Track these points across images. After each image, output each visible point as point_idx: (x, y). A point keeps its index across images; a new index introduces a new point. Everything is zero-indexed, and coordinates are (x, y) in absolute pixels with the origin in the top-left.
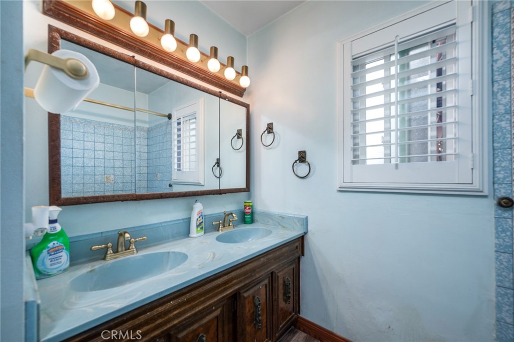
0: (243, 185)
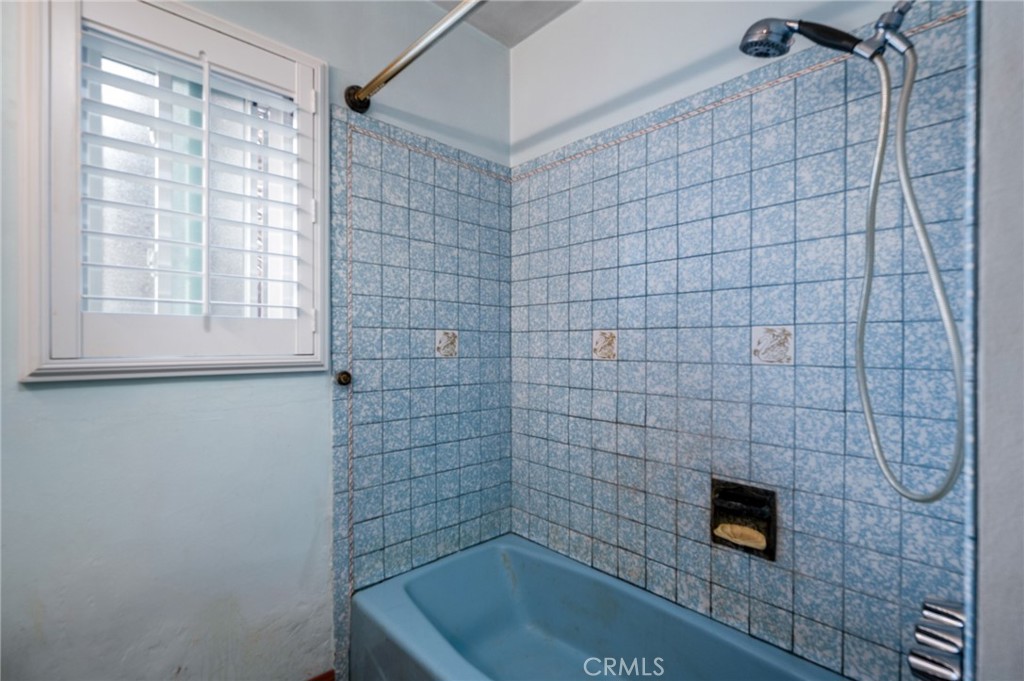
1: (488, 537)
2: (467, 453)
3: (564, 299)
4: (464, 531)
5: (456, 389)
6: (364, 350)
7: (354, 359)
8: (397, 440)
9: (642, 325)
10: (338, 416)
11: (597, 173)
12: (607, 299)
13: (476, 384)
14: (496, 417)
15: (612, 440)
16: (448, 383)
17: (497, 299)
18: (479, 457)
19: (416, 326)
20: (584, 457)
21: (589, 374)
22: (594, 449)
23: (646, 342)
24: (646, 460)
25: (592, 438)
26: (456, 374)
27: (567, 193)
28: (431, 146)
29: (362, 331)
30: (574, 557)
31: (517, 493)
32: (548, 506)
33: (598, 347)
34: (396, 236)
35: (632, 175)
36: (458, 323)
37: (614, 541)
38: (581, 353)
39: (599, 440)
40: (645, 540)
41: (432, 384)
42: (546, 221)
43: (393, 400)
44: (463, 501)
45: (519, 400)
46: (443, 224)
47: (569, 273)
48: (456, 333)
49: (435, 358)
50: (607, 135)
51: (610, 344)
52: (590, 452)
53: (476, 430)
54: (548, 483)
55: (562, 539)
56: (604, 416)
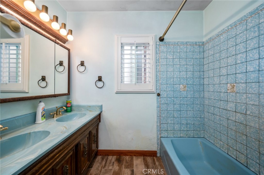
0: (67, 92)
1: (196, 137)
2: (189, 114)
3: (219, 75)
4: (188, 133)
5: (186, 98)
6: (163, 89)
7: (161, 91)
8: (170, 108)
9: (245, 82)
10: (157, 102)
11: (229, 37)
12: (232, 74)
13: (192, 98)
14: (199, 106)
15: (234, 117)
16: (184, 97)
17: (199, 76)
18: (193, 116)
19: (175, 84)
20: (225, 121)
21: (226, 97)
22: (228, 119)
23: (246, 87)
24: (246, 125)
25: (227, 115)
26: (186, 95)
27: (219, 45)
28: (179, 43)
29: (163, 85)
30: (222, 149)
31: (206, 127)
32: (214, 133)
33: (229, 89)
34: (170, 65)
35: (241, 35)
36: (187, 83)
37: (235, 148)
38: (224, 90)
39: (230, 116)
40: (247, 151)
41: (179, 97)
42: (213, 54)
43: (169, 100)
44: (188, 126)
45: (206, 103)
46: (182, 60)
47: (220, 68)
48: (186, 85)
49: (180, 91)
50: (232, 25)
51: (233, 88)
52: (227, 120)
53: (192, 109)
54: (214, 126)
55: (218, 143)
56: (231, 109)
